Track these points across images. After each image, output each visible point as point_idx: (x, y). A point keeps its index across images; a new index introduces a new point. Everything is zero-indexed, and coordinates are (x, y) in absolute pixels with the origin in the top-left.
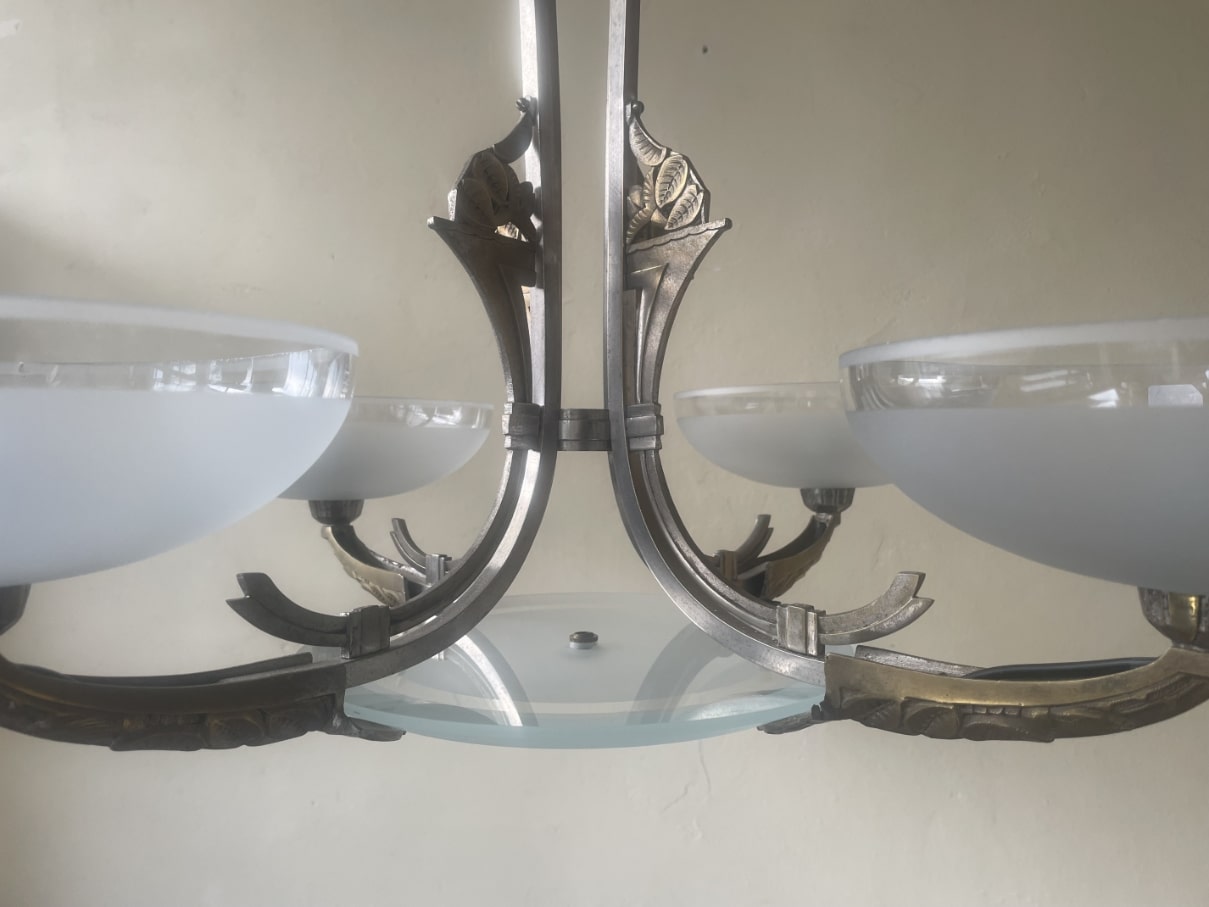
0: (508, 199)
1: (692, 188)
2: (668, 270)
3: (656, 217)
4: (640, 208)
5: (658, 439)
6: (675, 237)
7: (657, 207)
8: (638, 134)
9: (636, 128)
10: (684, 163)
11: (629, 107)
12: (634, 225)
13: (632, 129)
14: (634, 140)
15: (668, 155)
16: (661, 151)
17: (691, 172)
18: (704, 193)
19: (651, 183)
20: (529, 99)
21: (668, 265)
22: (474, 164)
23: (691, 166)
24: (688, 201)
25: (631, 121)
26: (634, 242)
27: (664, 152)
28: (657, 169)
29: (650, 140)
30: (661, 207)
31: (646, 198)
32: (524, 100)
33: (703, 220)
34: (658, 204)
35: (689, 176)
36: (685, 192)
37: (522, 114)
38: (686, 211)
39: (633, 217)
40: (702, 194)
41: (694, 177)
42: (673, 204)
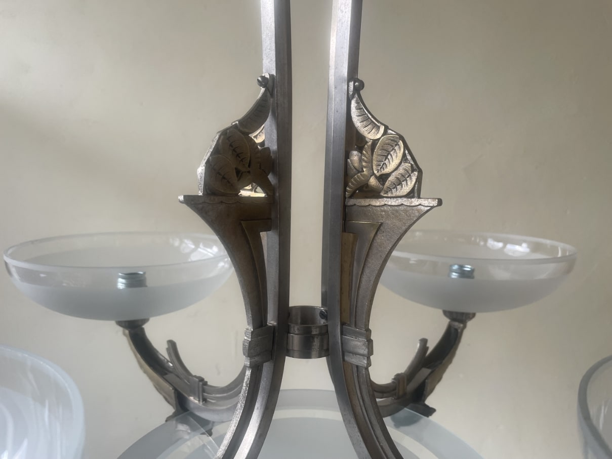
0: (249, 166)
1: (406, 165)
2: (382, 228)
3: (373, 181)
4: (359, 172)
5: (369, 359)
6: (389, 203)
7: (373, 174)
8: (358, 108)
9: (357, 103)
10: (401, 143)
11: (351, 84)
12: (352, 183)
13: (353, 104)
14: (354, 112)
15: (385, 133)
16: (378, 128)
17: (407, 152)
18: (418, 172)
19: (370, 153)
20: (267, 76)
21: (382, 224)
22: (220, 141)
23: (406, 147)
24: (403, 176)
25: (353, 97)
26: (351, 197)
27: (382, 129)
28: (375, 142)
29: (370, 117)
30: (378, 175)
31: (364, 164)
32: (263, 78)
33: (416, 195)
34: (376, 172)
35: (404, 155)
36: (401, 168)
37: (263, 90)
38: (400, 183)
39: (353, 177)
40: (416, 173)
41: (409, 157)
42: (388, 175)
